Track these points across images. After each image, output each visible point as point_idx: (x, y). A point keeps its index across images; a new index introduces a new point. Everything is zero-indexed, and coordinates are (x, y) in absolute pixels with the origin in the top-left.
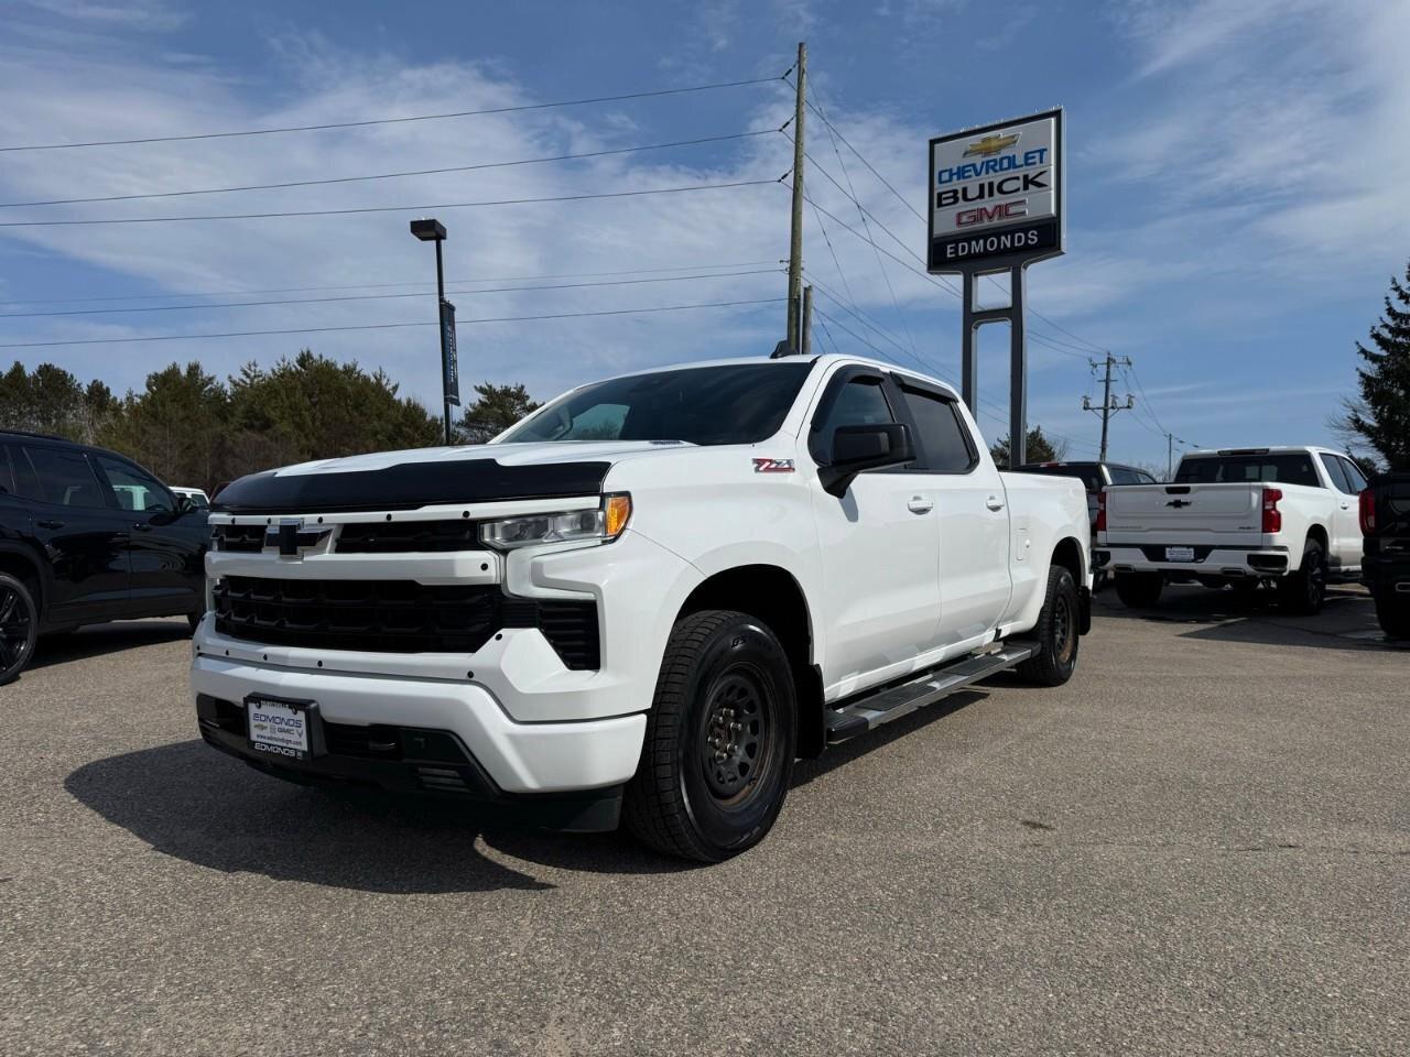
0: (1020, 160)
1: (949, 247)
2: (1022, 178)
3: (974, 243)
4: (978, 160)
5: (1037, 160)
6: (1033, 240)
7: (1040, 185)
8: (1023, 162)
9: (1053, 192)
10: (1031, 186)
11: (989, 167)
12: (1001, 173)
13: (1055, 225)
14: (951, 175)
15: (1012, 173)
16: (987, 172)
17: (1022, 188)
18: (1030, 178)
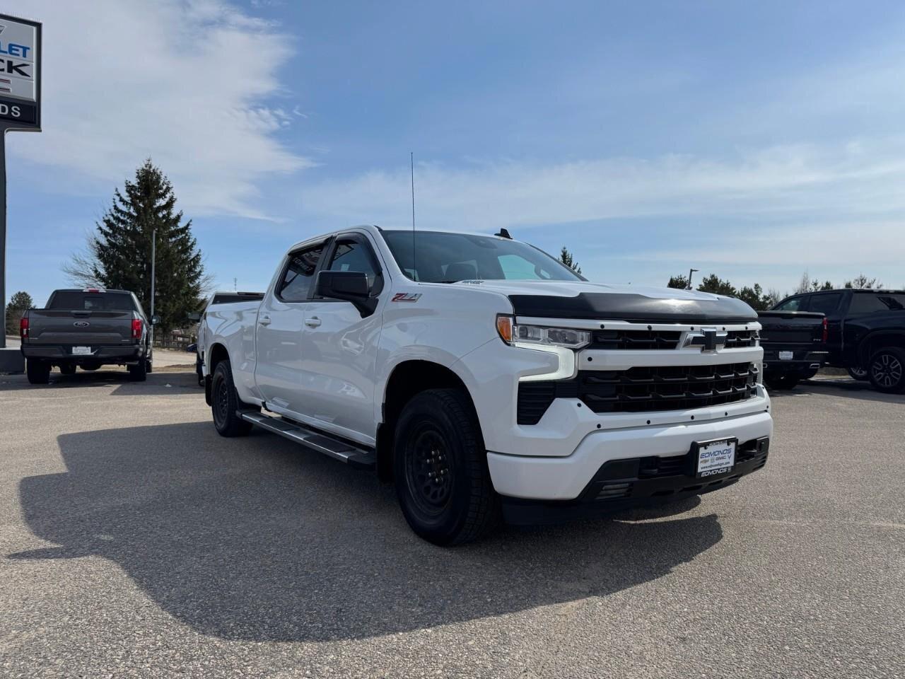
0: (4, 48)
2: (6, 63)
5: (20, 53)
6: (16, 114)
7: (22, 73)
8: (7, 50)
9: (34, 83)
10: (14, 71)
13: (35, 107)
17: (6, 70)
18: (14, 64)
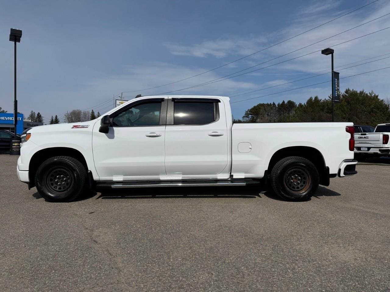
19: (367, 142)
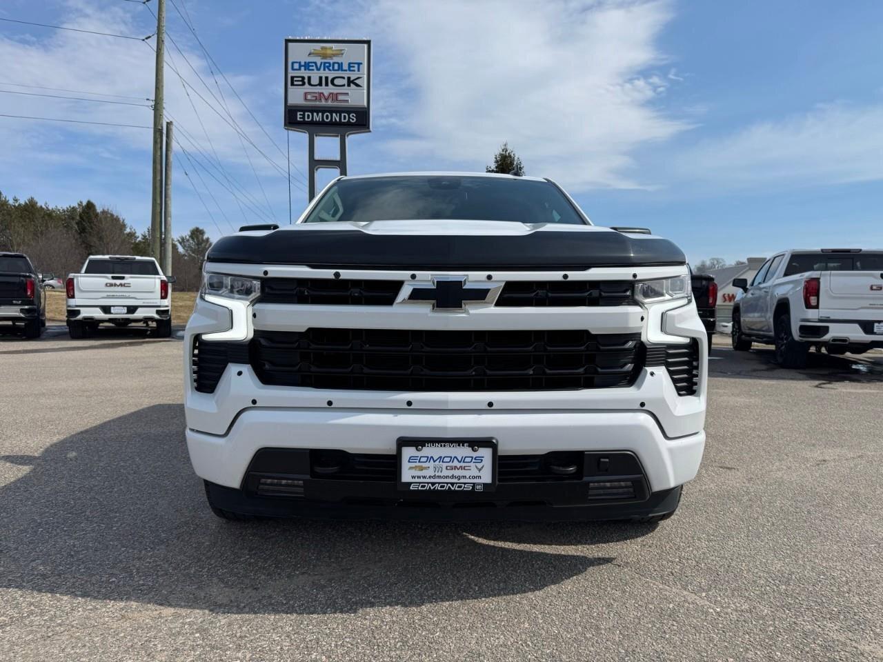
0: (345, 67)
1: (299, 113)
2: (346, 78)
3: (315, 114)
4: (319, 60)
5: (356, 68)
6: (353, 120)
7: (357, 85)
8: (347, 68)
9: (365, 91)
10: (352, 85)
11: (327, 66)
12: (333, 72)
13: (366, 112)
14: (300, 66)
15: (340, 73)
16: (324, 70)
17: (346, 85)
18: (352, 79)
19: (127, 294)
